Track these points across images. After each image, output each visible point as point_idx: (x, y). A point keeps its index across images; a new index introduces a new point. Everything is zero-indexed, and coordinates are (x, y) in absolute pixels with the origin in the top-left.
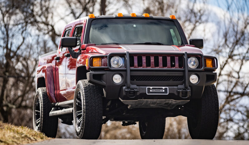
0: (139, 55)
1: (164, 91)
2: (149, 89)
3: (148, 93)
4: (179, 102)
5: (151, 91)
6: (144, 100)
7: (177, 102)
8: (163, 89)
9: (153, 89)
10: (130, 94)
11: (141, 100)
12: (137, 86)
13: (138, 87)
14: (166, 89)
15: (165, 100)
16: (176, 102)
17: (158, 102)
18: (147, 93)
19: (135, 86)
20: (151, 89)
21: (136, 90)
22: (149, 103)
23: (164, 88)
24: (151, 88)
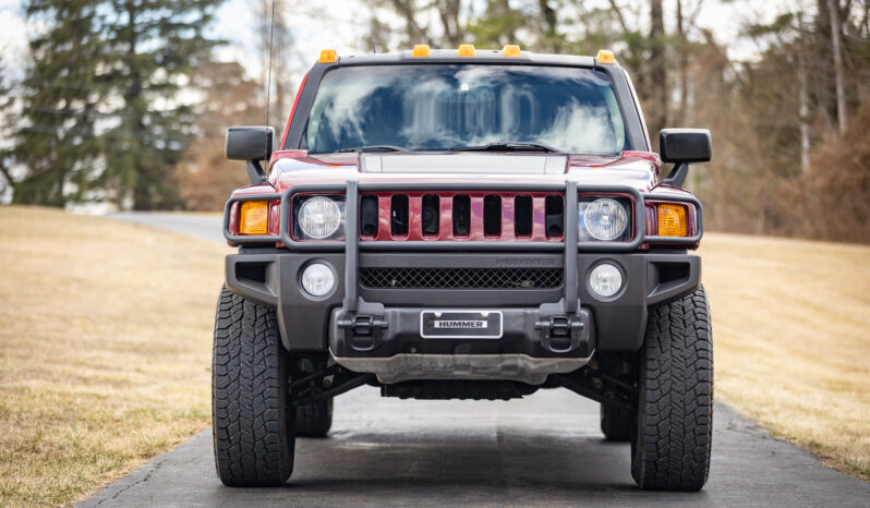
0: (397, 193)
1: (485, 324)
2: (430, 318)
3: (425, 333)
4: (549, 363)
5: (437, 324)
6: (419, 355)
7: (543, 364)
8: (485, 319)
9: (444, 317)
10: (356, 335)
11: (408, 355)
12: (386, 306)
13: (389, 310)
14: (493, 320)
15: (497, 356)
16: (537, 366)
17: (473, 364)
18: (422, 334)
19: (377, 308)
20: (438, 319)
21: (377, 323)
22: (442, 365)
23: (485, 313)
24: (438, 313)
